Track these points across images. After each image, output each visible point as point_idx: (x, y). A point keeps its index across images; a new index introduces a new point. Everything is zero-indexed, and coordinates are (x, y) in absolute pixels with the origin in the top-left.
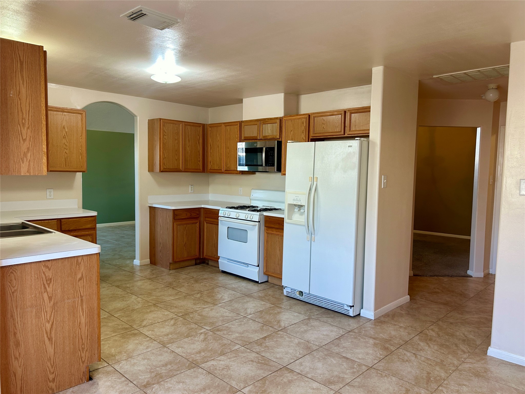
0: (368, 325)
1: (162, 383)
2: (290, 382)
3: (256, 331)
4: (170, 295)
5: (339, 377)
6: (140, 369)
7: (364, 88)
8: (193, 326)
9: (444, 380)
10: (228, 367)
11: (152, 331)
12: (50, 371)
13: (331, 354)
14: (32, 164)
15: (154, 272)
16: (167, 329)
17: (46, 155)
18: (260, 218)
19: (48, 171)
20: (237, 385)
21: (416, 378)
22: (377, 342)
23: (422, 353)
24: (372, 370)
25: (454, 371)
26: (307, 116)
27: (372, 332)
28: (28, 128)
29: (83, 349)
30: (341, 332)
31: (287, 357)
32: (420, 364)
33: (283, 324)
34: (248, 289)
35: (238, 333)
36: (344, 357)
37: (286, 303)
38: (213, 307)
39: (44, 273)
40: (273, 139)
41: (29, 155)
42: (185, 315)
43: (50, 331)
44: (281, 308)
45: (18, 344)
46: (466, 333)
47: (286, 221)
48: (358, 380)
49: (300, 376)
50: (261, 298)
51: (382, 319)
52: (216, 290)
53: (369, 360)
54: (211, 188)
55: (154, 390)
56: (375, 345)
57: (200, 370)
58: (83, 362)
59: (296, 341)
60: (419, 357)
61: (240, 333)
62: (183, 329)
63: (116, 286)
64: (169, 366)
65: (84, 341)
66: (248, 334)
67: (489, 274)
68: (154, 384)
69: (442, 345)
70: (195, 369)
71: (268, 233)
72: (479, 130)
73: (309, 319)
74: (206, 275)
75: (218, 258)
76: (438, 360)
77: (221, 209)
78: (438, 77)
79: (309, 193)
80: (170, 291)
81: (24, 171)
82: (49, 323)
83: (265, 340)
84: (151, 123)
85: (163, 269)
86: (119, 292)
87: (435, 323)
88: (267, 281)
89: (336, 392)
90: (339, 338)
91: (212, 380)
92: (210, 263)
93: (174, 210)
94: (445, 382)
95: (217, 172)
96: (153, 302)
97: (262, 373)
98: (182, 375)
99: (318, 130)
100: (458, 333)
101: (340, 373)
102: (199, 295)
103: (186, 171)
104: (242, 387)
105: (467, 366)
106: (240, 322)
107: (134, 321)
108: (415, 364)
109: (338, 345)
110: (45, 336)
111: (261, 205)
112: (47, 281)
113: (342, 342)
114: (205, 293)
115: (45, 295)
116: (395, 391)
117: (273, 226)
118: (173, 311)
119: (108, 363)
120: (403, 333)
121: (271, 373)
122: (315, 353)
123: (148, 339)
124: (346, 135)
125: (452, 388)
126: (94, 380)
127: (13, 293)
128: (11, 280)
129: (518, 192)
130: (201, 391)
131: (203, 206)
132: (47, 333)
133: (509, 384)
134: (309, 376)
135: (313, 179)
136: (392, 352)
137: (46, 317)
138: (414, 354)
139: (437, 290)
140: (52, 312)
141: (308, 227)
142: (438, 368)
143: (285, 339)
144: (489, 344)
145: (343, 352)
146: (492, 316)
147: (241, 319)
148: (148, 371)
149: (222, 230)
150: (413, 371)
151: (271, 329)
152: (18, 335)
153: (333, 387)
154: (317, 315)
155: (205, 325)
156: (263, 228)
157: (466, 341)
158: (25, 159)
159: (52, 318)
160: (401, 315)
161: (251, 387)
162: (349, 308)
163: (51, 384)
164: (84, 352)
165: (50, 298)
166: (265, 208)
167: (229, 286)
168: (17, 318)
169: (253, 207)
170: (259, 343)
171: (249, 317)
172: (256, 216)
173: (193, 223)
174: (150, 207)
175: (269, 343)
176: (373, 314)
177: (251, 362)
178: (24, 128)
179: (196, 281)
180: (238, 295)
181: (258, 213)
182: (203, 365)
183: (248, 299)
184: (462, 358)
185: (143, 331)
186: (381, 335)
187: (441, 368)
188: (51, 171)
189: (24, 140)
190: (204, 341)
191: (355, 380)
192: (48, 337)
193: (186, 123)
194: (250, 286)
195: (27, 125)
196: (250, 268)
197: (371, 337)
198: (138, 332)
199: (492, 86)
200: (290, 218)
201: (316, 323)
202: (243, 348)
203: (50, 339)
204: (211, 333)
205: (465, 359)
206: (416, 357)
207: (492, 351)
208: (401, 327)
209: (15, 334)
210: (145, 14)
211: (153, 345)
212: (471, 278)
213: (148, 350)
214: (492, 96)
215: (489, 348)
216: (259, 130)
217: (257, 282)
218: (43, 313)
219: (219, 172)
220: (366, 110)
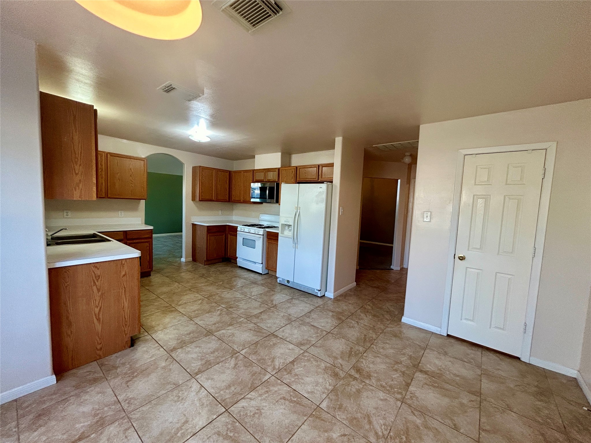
0: (330, 302)
1: (185, 347)
2: (274, 344)
3: (256, 308)
4: (202, 283)
5: (308, 340)
6: (170, 337)
7: (331, 151)
8: (214, 304)
9: (375, 340)
10: (233, 335)
11: (185, 308)
12: (98, 343)
13: (304, 324)
14: (83, 192)
15: (194, 266)
16: (195, 307)
17: (95, 186)
18: (264, 233)
19: (97, 197)
20: (238, 348)
21: (358, 339)
22: (334, 314)
23: (361, 321)
24: (330, 334)
25: (381, 333)
26: (295, 168)
27: (331, 307)
28: (80, 165)
29: (126, 325)
30: (312, 308)
31: (275, 326)
32: (360, 329)
33: (274, 303)
34: (254, 278)
35: (243, 309)
36: (312, 325)
37: (279, 288)
38: (229, 291)
39: (93, 271)
40: (274, 182)
41: (81, 186)
42: (210, 297)
43: (99, 314)
44: (275, 291)
45: (70, 324)
46: (389, 307)
47: (280, 234)
48: (320, 342)
49: (282, 340)
50: (262, 285)
51: (338, 298)
52: (233, 279)
53: (328, 328)
54: (234, 212)
55: (177, 353)
56: (333, 316)
57: (213, 337)
58: (126, 335)
59: (282, 314)
60: (359, 323)
61: (245, 310)
62: (207, 307)
63: (166, 276)
64: (192, 335)
65: (126, 319)
66: (250, 310)
67: (403, 268)
68: (178, 349)
69: (374, 316)
70: (210, 336)
71: (269, 243)
72: (399, 181)
73: (292, 299)
74: (228, 269)
75: (237, 258)
76: (372, 326)
77: (239, 226)
78: (376, 147)
79: (295, 217)
80: (203, 280)
81: (76, 196)
82: (97, 308)
83: (261, 314)
84: (194, 169)
85: (200, 265)
86: (167, 280)
87: (370, 300)
88: (268, 273)
89: (305, 351)
90: (310, 312)
91: (220, 345)
92: (232, 261)
93: (208, 226)
94: (376, 341)
95: (238, 202)
96: (189, 288)
97: (256, 339)
98: (200, 341)
99: (302, 177)
100: (384, 307)
101: (308, 337)
102: (221, 283)
103: (217, 200)
104: (241, 350)
105: (389, 329)
106: (246, 301)
107: (173, 301)
108: (357, 329)
109: (309, 317)
110: (94, 317)
111: (266, 224)
112: (96, 277)
113: (312, 314)
114: (226, 281)
115: (95, 288)
116: (343, 349)
117: (272, 238)
118: (202, 293)
119: (148, 333)
120: (351, 307)
121: (262, 338)
122: (293, 323)
123: (181, 314)
124: (319, 181)
125: (380, 345)
126: (135, 347)
127: (66, 287)
128: (65, 278)
129: (422, 219)
130: (211, 353)
131: (228, 224)
132: (95, 315)
133: (414, 342)
134: (288, 340)
135: (297, 208)
136: (343, 321)
137: (95, 304)
138: (357, 322)
139: (373, 278)
140: (100, 300)
141: (294, 239)
142: (371, 332)
143: (275, 313)
144: (403, 315)
145: (311, 321)
146: (405, 295)
147: (247, 299)
148: (176, 338)
149: (240, 240)
150: (356, 334)
151: (266, 306)
152: (70, 317)
153: (302, 347)
154: (298, 296)
155: (222, 304)
156: (265, 239)
157: (389, 312)
158: (77, 188)
159: (100, 304)
160: (351, 296)
161: (247, 349)
162: (318, 292)
163: (98, 352)
164: (127, 327)
165: (98, 290)
166: (268, 226)
167: (243, 276)
168: (70, 305)
169: (261, 225)
170: (257, 316)
171: (252, 298)
172: (261, 231)
173: (221, 235)
174: (193, 224)
175: (264, 316)
176: (333, 295)
177: (250, 331)
178: (76, 165)
179: (221, 273)
180: (248, 282)
181: (263, 229)
182: (216, 333)
183: (254, 286)
184: (386, 324)
185: (178, 309)
186: (337, 309)
187: (373, 331)
188: (100, 198)
189: (77, 174)
190: (219, 315)
191: (318, 342)
192: (96, 318)
193: (218, 170)
194: (256, 276)
195: (79, 163)
196: (257, 265)
197: (330, 311)
198: (174, 309)
199: (408, 154)
200: (282, 233)
201: (296, 302)
202: (246, 320)
203: (99, 320)
204: (225, 310)
205: (388, 325)
206: (358, 324)
207: (404, 319)
208: (350, 303)
209: (68, 318)
210: (174, 88)
211: (183, 319)
212: (393, 271)
213: (179, 323)
214: (407, 160)
215: (403, 317)
216: (265, 175)
217: (261, 274)
218: (92, 301)
219: (239, 202)
220: (331, 165)
